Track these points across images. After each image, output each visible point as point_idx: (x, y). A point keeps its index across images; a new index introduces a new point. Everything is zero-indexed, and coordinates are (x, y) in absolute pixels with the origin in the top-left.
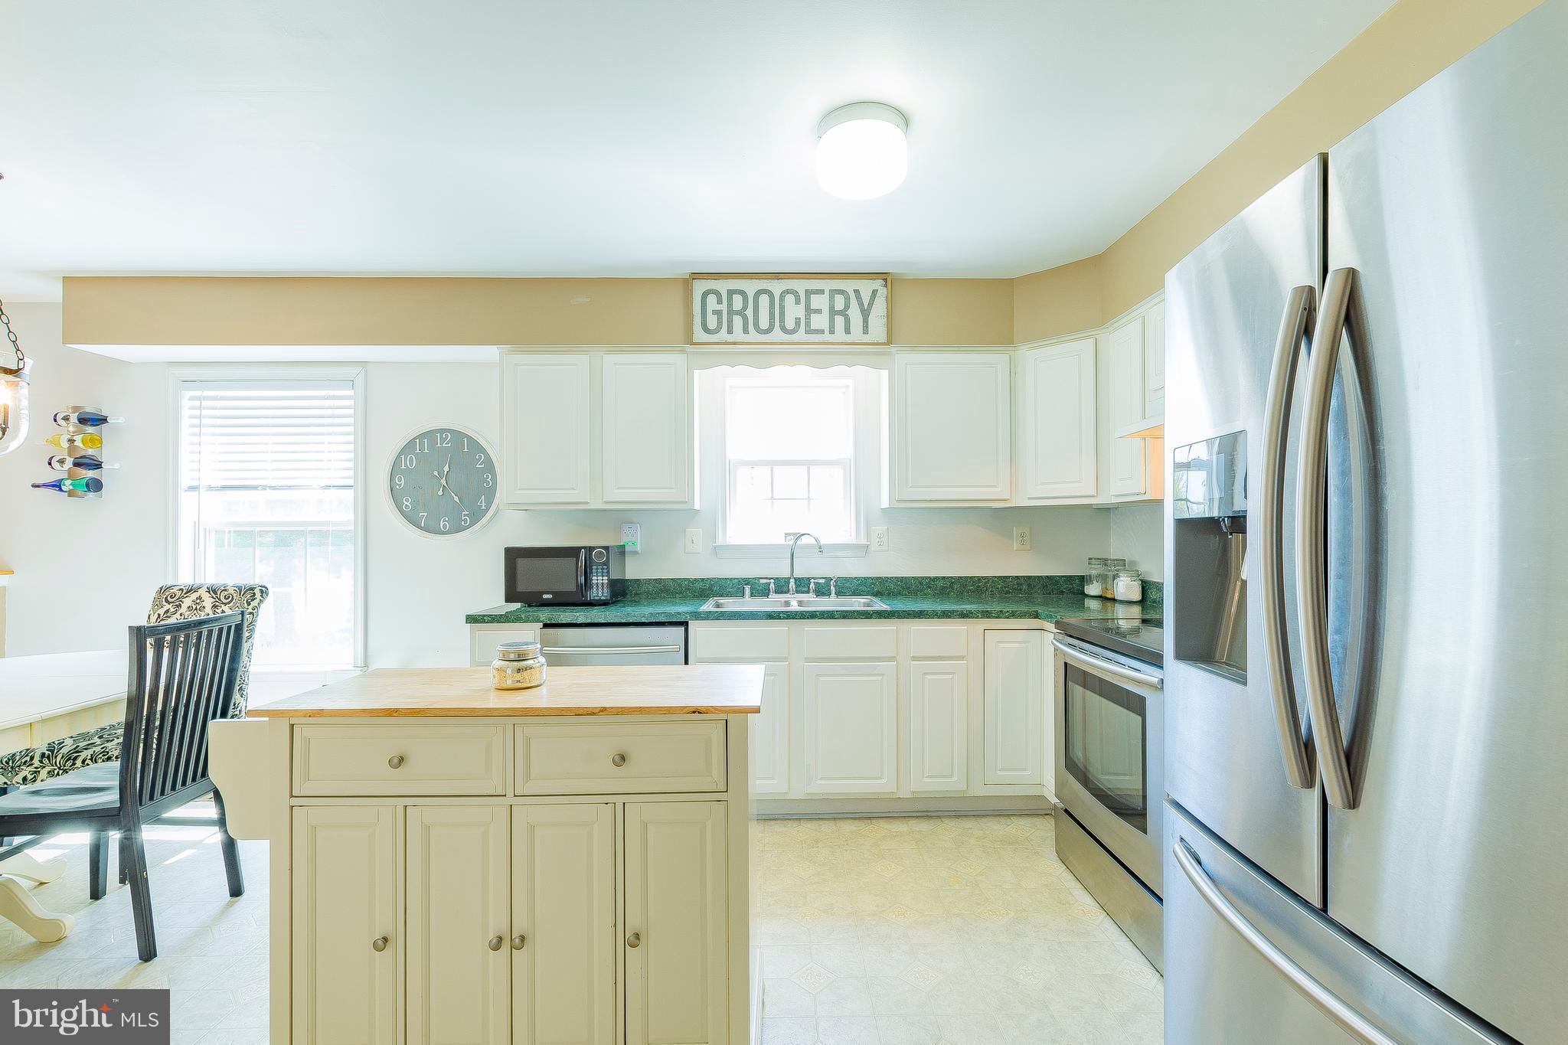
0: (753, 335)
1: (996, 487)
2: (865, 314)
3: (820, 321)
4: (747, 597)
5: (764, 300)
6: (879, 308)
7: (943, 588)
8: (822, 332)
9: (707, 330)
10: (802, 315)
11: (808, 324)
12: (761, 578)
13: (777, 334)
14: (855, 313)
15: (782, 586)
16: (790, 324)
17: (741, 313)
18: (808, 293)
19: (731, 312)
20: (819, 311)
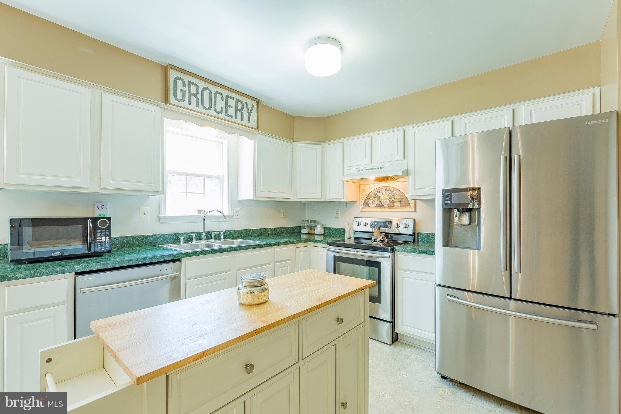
0: (201, 109)
1: (287, 193)
2: (249, 114)
3: (231, 111)
4: (182, 243)
5: (207, 93)
6: (254, 114)
7: (261, 233)
8: (232, 117)
9: (176, 98)
10: (224, 106)
11: (226, 111)
12: (189, 233)
13: (212, 112)
14: (245, 112)
15: (199, 237)
16: (219, 109)
17: (196, 95)
18: (227, 97)
19: (190, 93)
20: (231, 107)
